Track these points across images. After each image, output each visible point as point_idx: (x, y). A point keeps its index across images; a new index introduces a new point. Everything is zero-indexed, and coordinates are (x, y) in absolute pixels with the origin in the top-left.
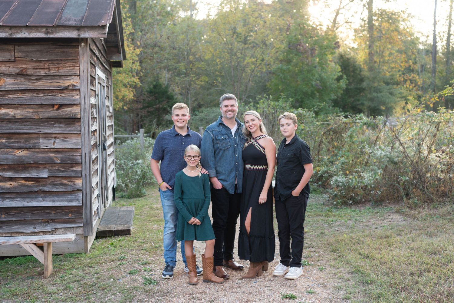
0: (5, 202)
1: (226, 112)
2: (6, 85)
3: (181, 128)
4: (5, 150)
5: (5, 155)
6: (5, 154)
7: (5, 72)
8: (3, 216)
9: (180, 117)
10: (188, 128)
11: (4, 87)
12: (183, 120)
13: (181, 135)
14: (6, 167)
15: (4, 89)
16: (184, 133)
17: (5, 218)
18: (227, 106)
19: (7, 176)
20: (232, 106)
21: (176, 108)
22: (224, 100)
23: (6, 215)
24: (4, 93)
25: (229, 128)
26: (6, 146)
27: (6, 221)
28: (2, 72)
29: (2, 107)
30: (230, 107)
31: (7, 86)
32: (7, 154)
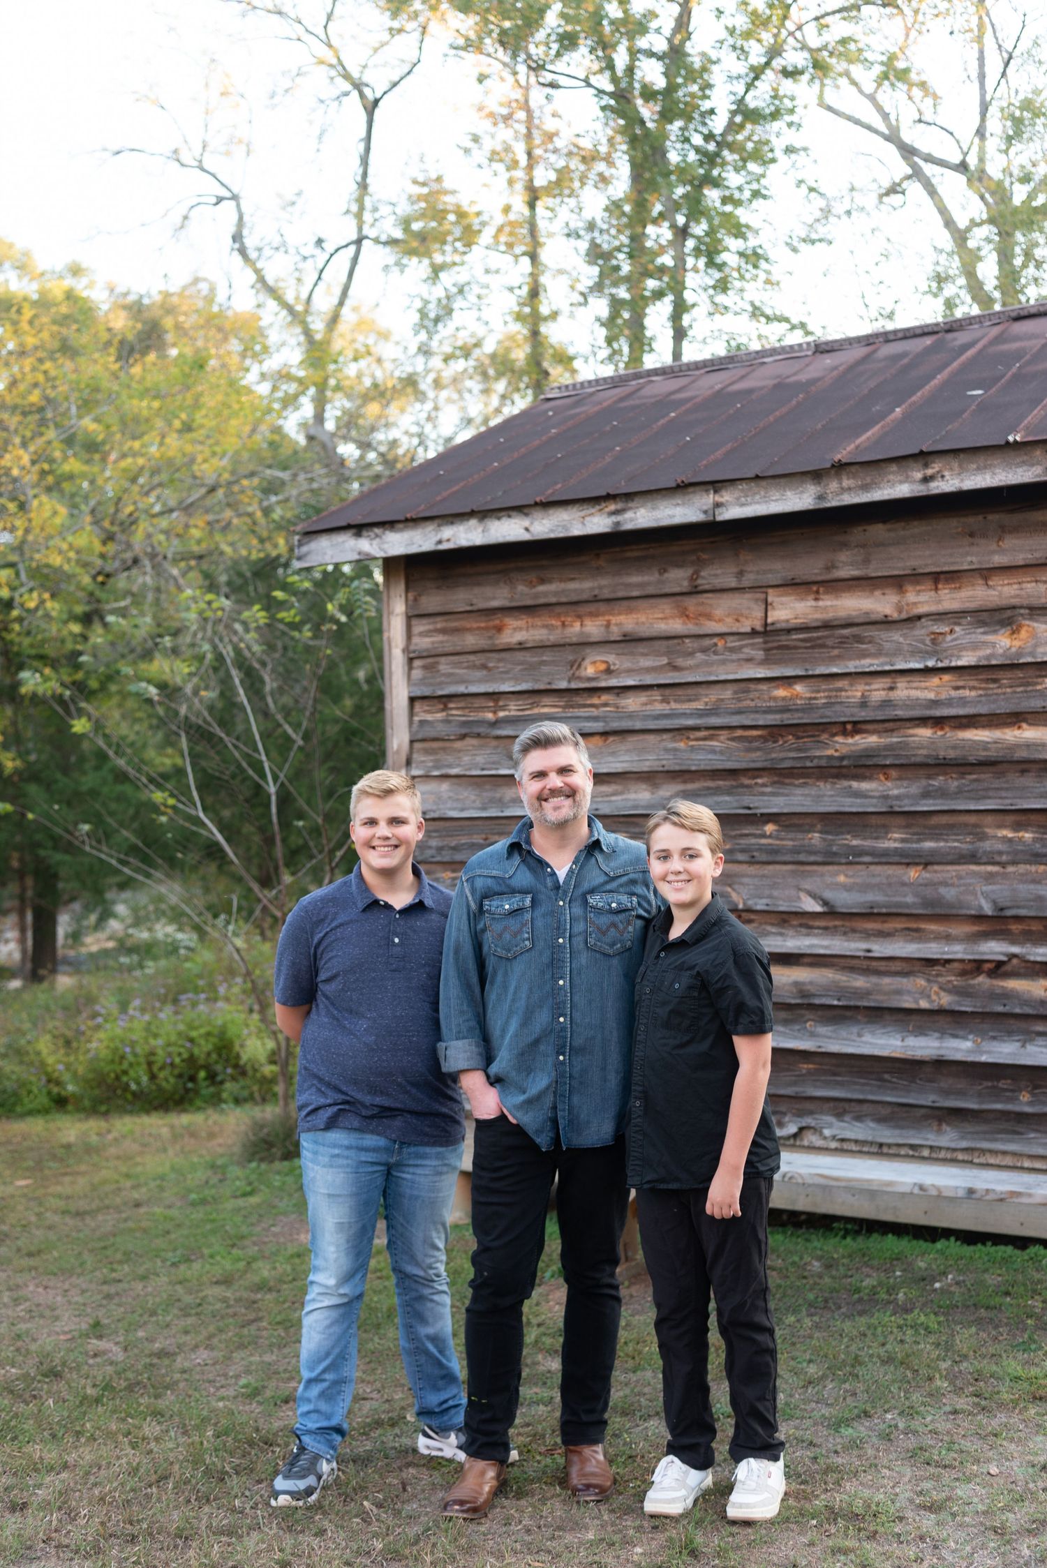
0: (1030, 1048)
1: (541, 798)
2: (1036, 646)
3: (388, 874)
4: (1033, 868)
5: (1032, 887)
6: (1034, 881)
7: (1035, 602)
8: (1025, 1097)
9: (383, 830)
10: (416, 872)
11: (1032, 654)
12: (393, 842)
13: (388, 907)
14: (1036, 927)
15: (1030, 660)
16: (400, 899)
17: (1030, 1103)
18: (541, 775)
19: (1039, 959)
20: (564, 770)
21: (364, 793)
22: (526, 750)
23: (1033, 1095)
24: (1031, 672)
25: (548, 866)
26: (1037, 855)
27: (1033, 1115)
28: (1025, 602)
29: (1025, 720)
30: (553, 776)
31: (1040, 650)
32: (1039, 882)
